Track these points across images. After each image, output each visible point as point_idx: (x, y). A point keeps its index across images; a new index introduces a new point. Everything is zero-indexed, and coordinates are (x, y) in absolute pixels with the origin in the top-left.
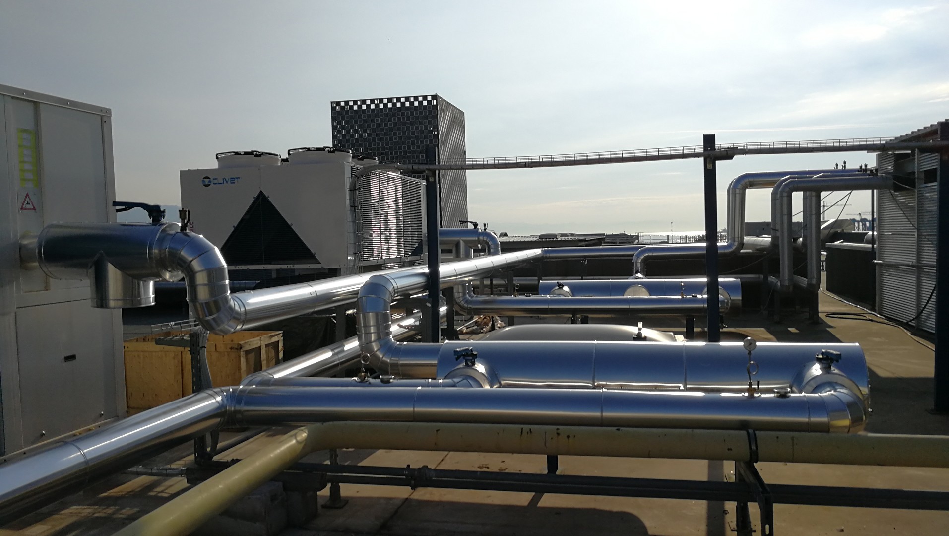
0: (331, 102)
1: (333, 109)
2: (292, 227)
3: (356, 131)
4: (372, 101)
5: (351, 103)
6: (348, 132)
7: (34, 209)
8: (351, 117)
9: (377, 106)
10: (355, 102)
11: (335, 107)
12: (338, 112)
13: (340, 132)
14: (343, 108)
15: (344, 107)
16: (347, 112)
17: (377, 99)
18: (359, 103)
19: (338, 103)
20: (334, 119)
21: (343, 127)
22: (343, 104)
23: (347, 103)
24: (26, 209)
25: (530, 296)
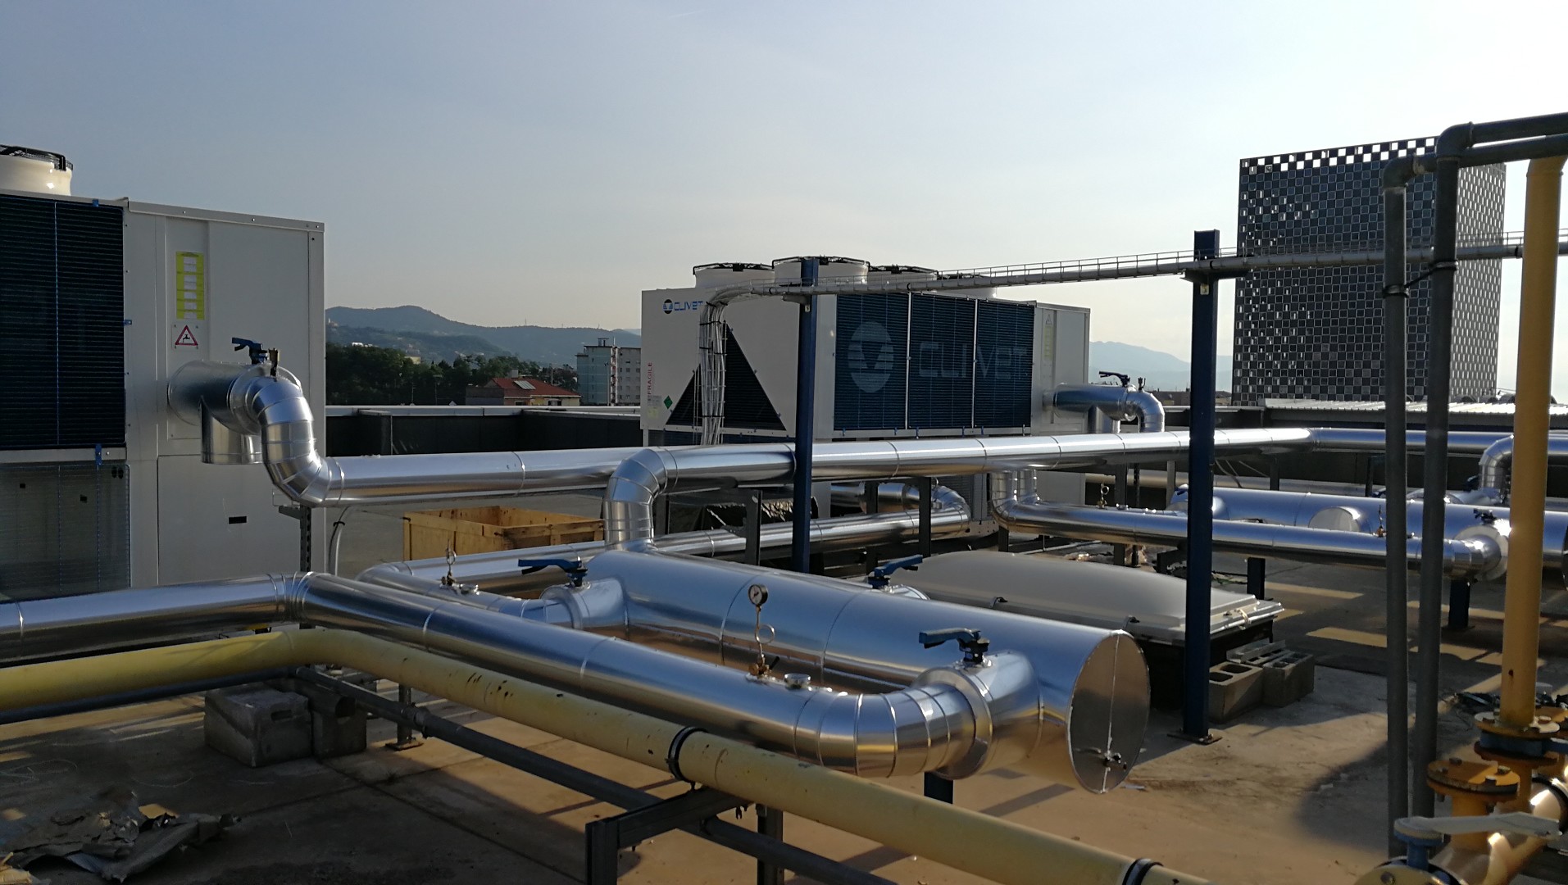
0: (1241, 160)
1: (1244, 172)
2: (756, 374)
3: (1282, 209)
4: (1317, 154)
5: (1277, 160)
6: (1267, 210)
7: (196, 344)
8: (1276, 185)
9: (1325, 162)
10: (1284, 158)
11: (1248, 169)
12: (1253, 177)
13: (1251, 211)
14: (1260, 169)
15: (1263, 167)
16: (1268, 176)
17: (1325, 151)
18: (1292, 159)
19: (1253, 161)
20: (1243, 188)
21: (1259, 203)
22: (1261, 162)
23: (1269, 160)
24: (183, 344)
25: (1123, 509)
